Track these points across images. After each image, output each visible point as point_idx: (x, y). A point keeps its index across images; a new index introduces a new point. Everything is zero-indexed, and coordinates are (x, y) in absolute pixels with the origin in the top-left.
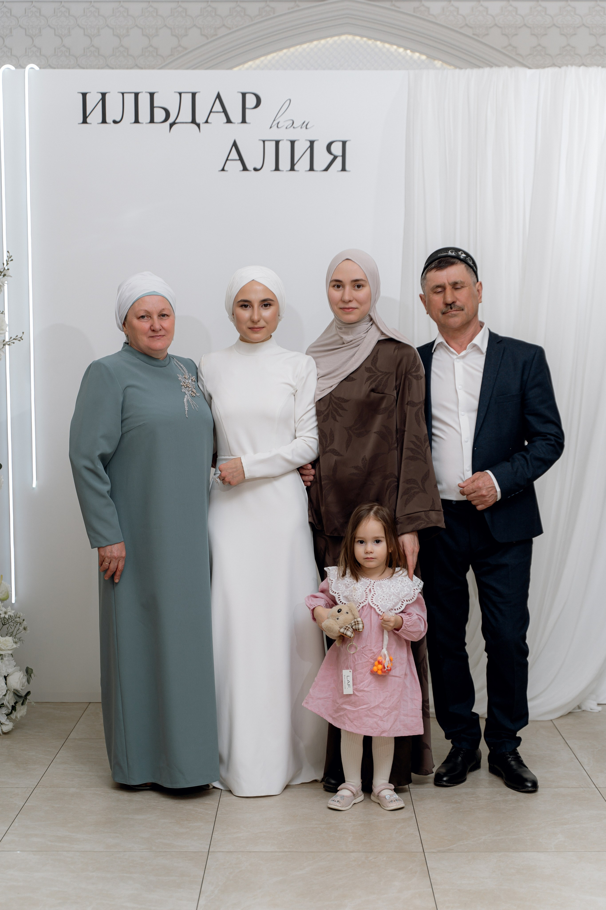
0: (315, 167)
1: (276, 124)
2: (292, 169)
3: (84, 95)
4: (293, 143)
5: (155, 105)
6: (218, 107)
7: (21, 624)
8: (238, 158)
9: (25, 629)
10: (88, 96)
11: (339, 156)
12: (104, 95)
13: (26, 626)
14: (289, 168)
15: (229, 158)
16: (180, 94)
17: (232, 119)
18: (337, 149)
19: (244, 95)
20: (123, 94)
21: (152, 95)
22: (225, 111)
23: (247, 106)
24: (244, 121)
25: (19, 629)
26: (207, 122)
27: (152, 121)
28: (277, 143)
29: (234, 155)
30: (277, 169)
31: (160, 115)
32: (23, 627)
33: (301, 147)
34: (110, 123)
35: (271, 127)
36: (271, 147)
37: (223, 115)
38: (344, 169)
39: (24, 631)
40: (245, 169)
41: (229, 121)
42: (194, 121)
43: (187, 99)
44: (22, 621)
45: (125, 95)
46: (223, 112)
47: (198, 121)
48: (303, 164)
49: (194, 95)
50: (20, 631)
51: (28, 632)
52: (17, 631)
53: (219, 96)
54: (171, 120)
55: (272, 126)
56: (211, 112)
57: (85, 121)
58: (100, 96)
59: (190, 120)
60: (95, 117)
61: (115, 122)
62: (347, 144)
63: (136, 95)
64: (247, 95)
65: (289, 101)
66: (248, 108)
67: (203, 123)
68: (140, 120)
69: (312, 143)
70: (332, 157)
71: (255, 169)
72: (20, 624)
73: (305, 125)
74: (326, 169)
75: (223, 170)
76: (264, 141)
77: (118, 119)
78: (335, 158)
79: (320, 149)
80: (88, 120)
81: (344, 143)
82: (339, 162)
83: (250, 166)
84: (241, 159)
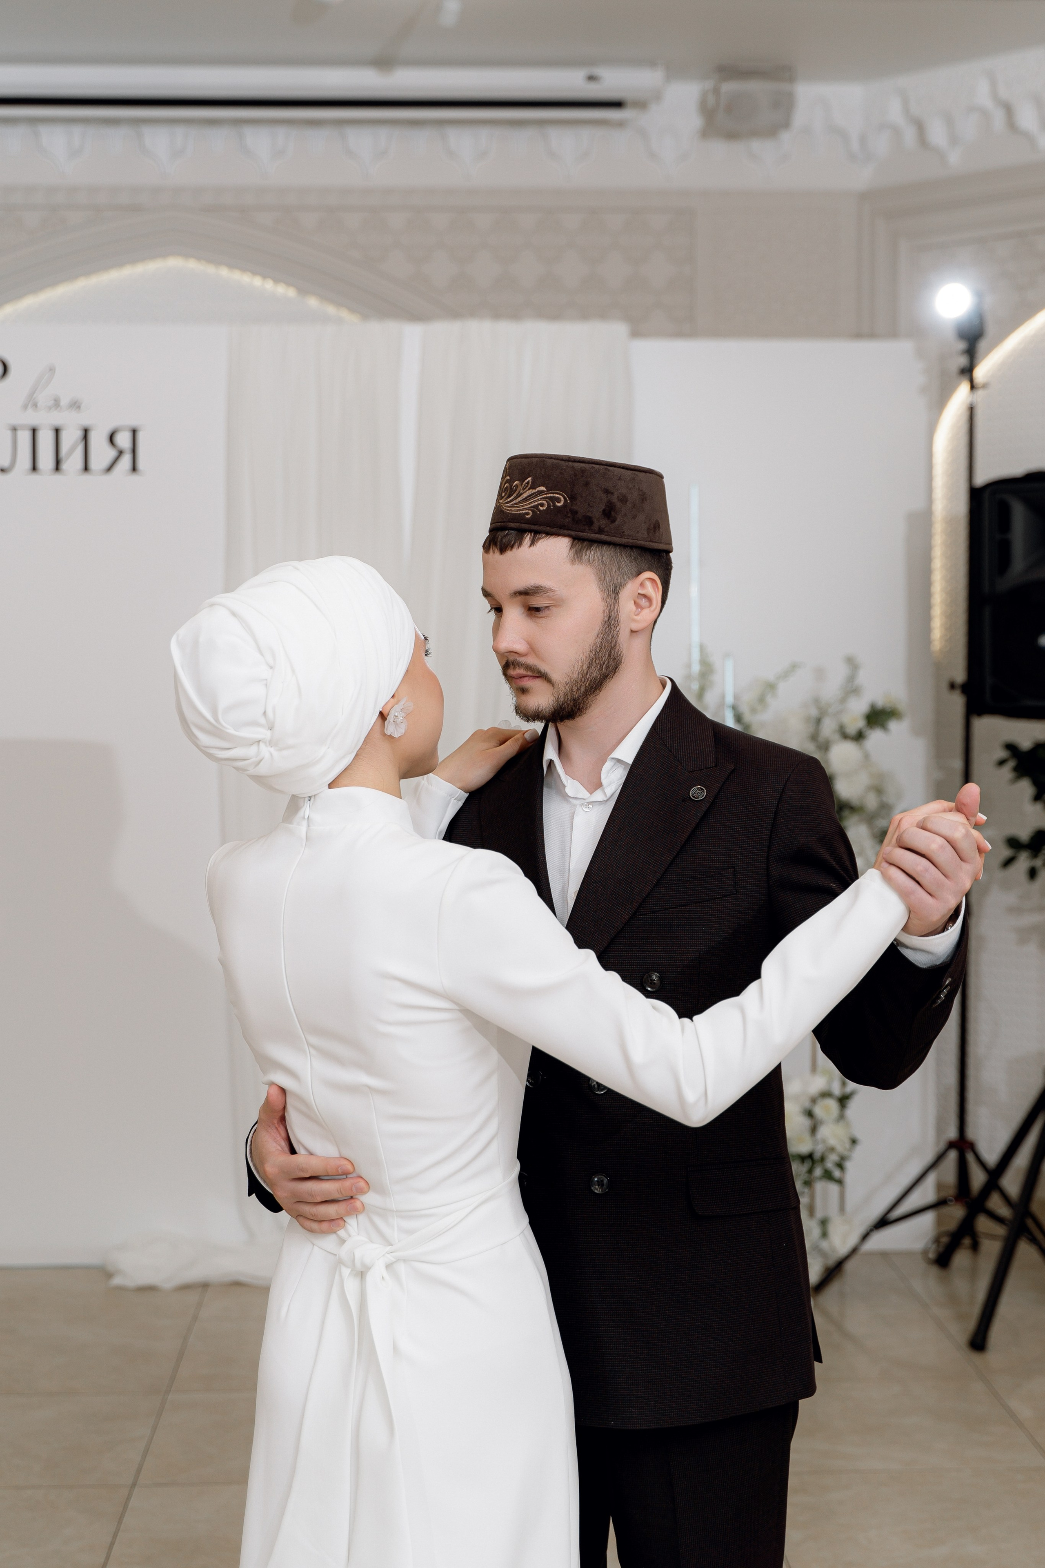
0: (91, 467)
1: (31, 403)
2: (57, 469)
4: (57, 431)
11: (127, 450)
18: (124, 440)
28: (34, 431)
30: (34, 468)
33: (71, 438)
35: (25, 407)
36: (25, 438)
38: (134, 469)
48: (73, 462)
55: (27, 405)
62: (139, 433)
65: (51, 369)
69: (86, 432)
70: (116, 452)
73: (76, 405)
74: (108, 470)
76: (14, 429)
78: (121, 453)
79: (98, 441)
81: (134, 432)
82: (126, 460)
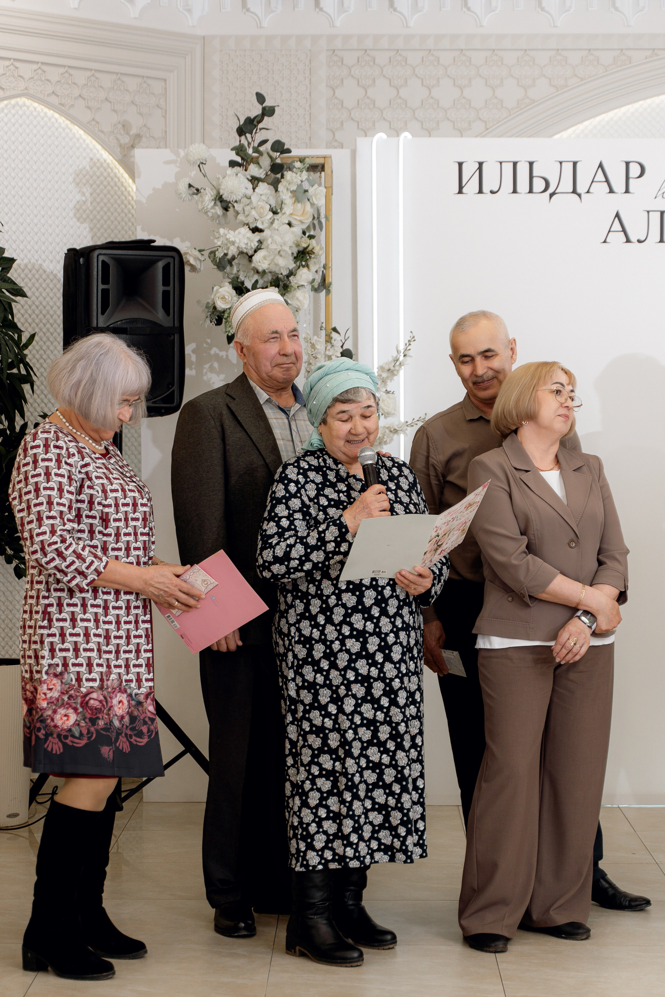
1: (661, 194)
3: (460, 165)
5: (535, 174)
6: (600, 176)
8: (621, 229)
10: (464, 166)
12: (481, 164)
15: (612, 230)
16: (561, 163)
17: (615, 189)
19: (627, 164)
20: (501, 163)
21: (531, 164)
22: (607, 181)
23: (631, 175)
24: (627, 191)
26: (588, 192)
27: (531, 191)
28: (662, 213)
29: (617, 226)
30: (662, 240)
31: (539, 185)
34: (487, 194)
35: (656, 198)
36: (655, 218)
37: (606, 185)
40: (628, 241)
41: (611, 191)
42: (574, 191)
43: (568, 168)
45: (503, 164)
46: (605, 182)
47: (579, 190)
49: (575, 164)
53: (601, 166)
54: (551, 190)
55: (657, 196)
56: (593, 181)
57: (460, 192)
58: (477, 166)
59: (571, 190)
60: (472, 187)
61: (492, 192)
63: (515, 164)
64: (631, 164)
66: (632, 178)
67: (585, 193)
68: (518, 191)
71: (639, 241)
75: (605, 242)
76: (648, 212)
77: (495, 190)
80: (465, 190)
83: (633, 238)
84: (624, 230)
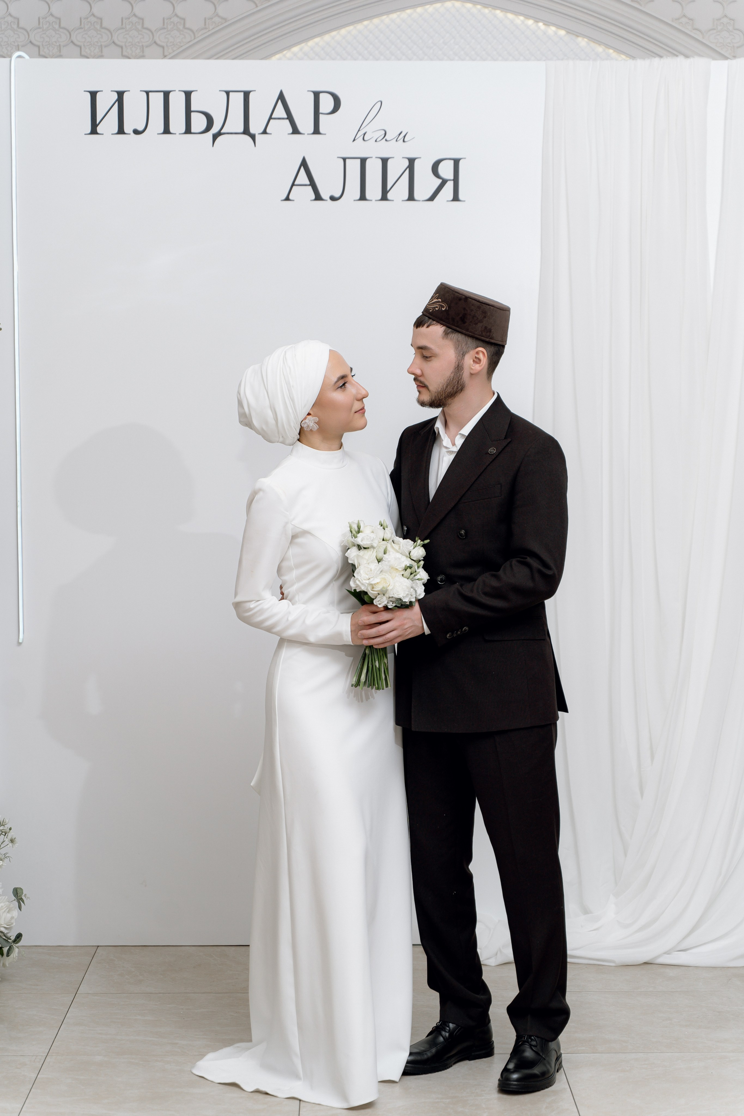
0: (416, 196)
1: (361, 136)
2: (384, 197)
3: (93, 95)
4: (385, 161)
5: (192, 109)
6: (280, 111)
7: (7, 835)
8: (308, 183)
9: (12, 841)
10: (99, 96)
11: (450, 180)
12: (120, 95)
13: (14, 837)
14: (380, 197)
15: (296, 183)
16: (228, 93)
17: (300, 128)
18: (446, 170)
19: (317, 95)
20: (147, 93)
21: (188, 95)
22: (290, 117)
23: (321, 110)
24: (316, 131)
25: (3, 842)
26: (265, 132)
27: (188, 130)
28: (363, 161)
29: (303, 178)
30: (363, 197)
31: (199, 122)
32: (9, 837)
33: (397, 168)
34: (130, 134)
35: (354, 140)
36: (355, 167)
37: (287, 121)
38: (456, 198)
39: (10, 844)
40: (318, 197)
41: (295, 131)
42: (246, 131)
43: (237, 100)
44: (8, 830)
45: (150, 94)
46: (287, 119)
47: (252, 130)
48: (399, 191)
49: (247, 95)
50: (5, 843)
51: (17, 845)
52: (2, 844)
53: (281, 97)
54: (215, 129)
55: (356, 139)
56: (270, 118)
57: (94, 131)
58: (115, 96)
59: (241, 130)
60: (108, 124)
61: (136, 132)
62: (461, 163)
63: (166, 95)
64: (321, 95)
65: (380, 103)
66: (322, 114)
67: (259, 134)
68: (171, 130)
69: (412, 162)
70: (440, 181)
71: (333, 198)
72: (5, 835)
73: (403, 137)
74: (432, 198)
75: (287, 199)
76: (344, 160)
77: (140, 128)
78: (444, 182)
79: (423, 170)
80: (99, 129)
81: (456, 162)
82: (449, 188)
83: (325, 194)
84: (313, 184)
